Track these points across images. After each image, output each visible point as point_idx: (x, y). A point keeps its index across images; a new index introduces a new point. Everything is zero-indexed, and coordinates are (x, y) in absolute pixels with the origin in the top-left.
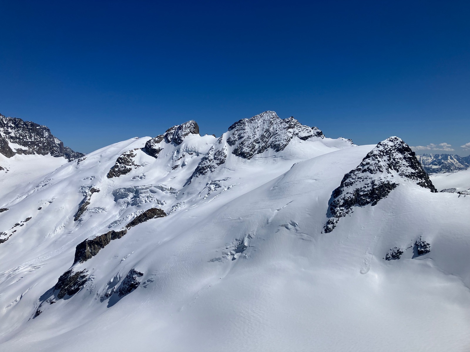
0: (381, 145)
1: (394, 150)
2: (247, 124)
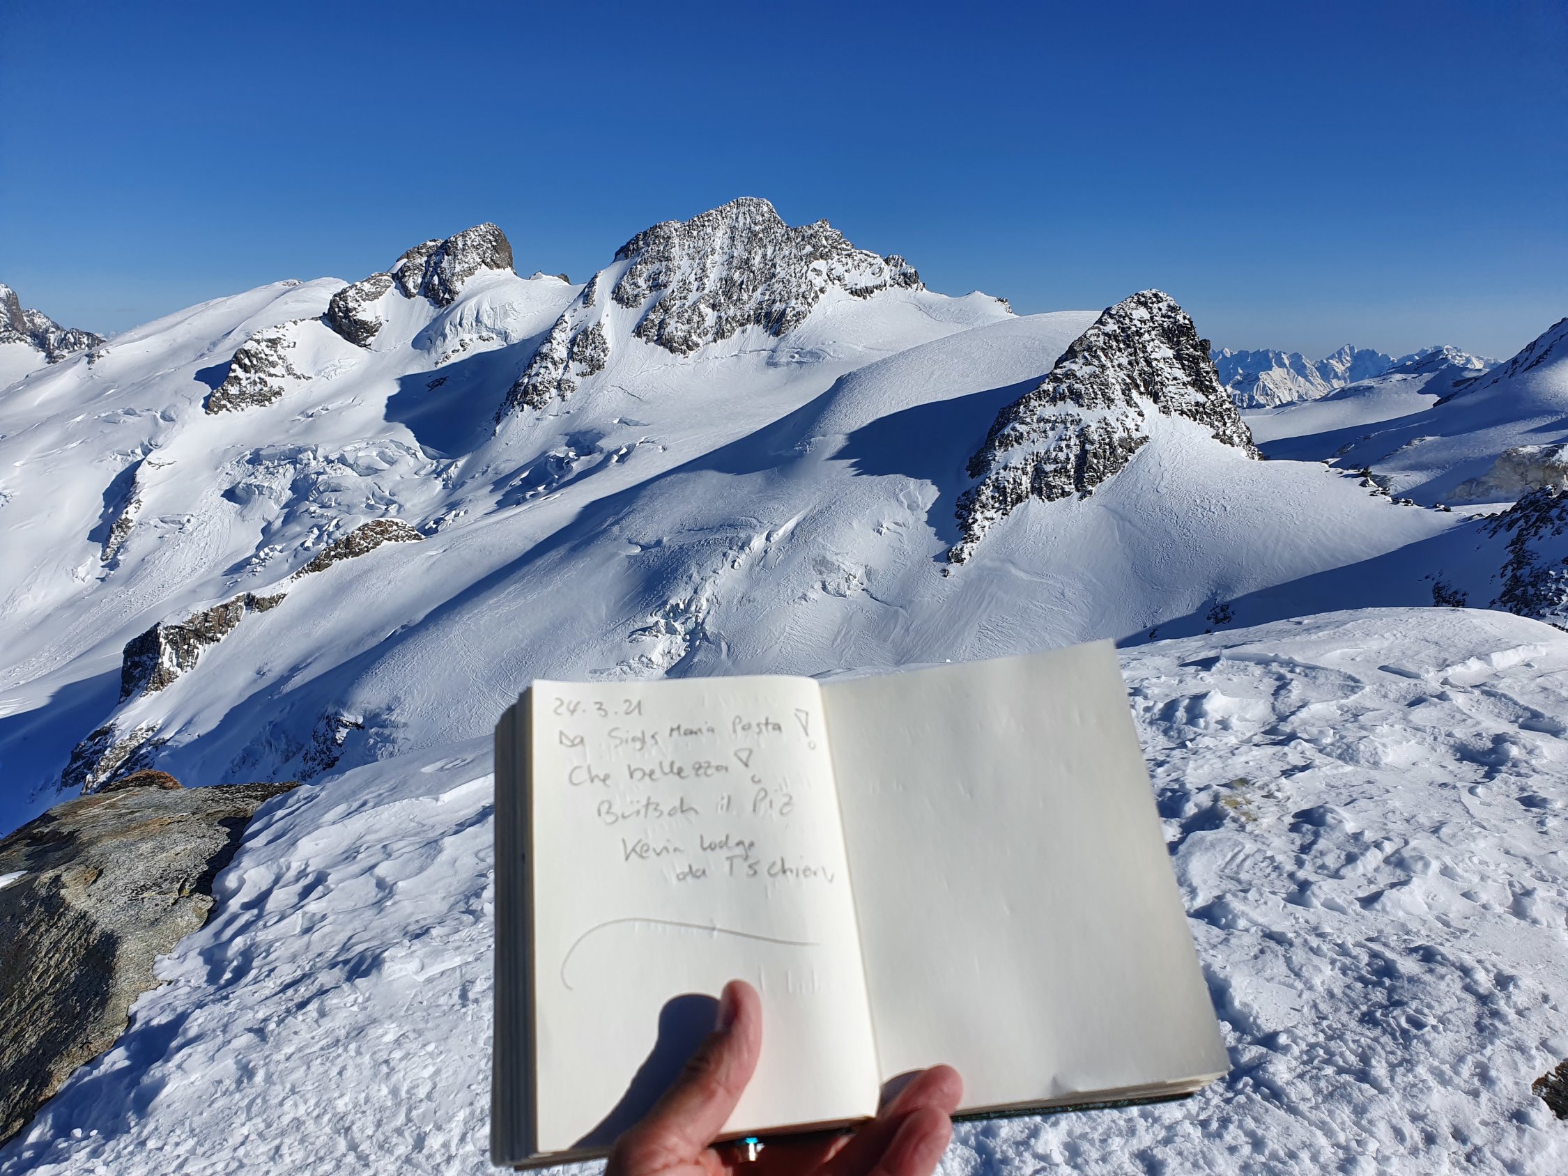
0: (1111, 316)
1: (1149, 332)
2: (676, 241)
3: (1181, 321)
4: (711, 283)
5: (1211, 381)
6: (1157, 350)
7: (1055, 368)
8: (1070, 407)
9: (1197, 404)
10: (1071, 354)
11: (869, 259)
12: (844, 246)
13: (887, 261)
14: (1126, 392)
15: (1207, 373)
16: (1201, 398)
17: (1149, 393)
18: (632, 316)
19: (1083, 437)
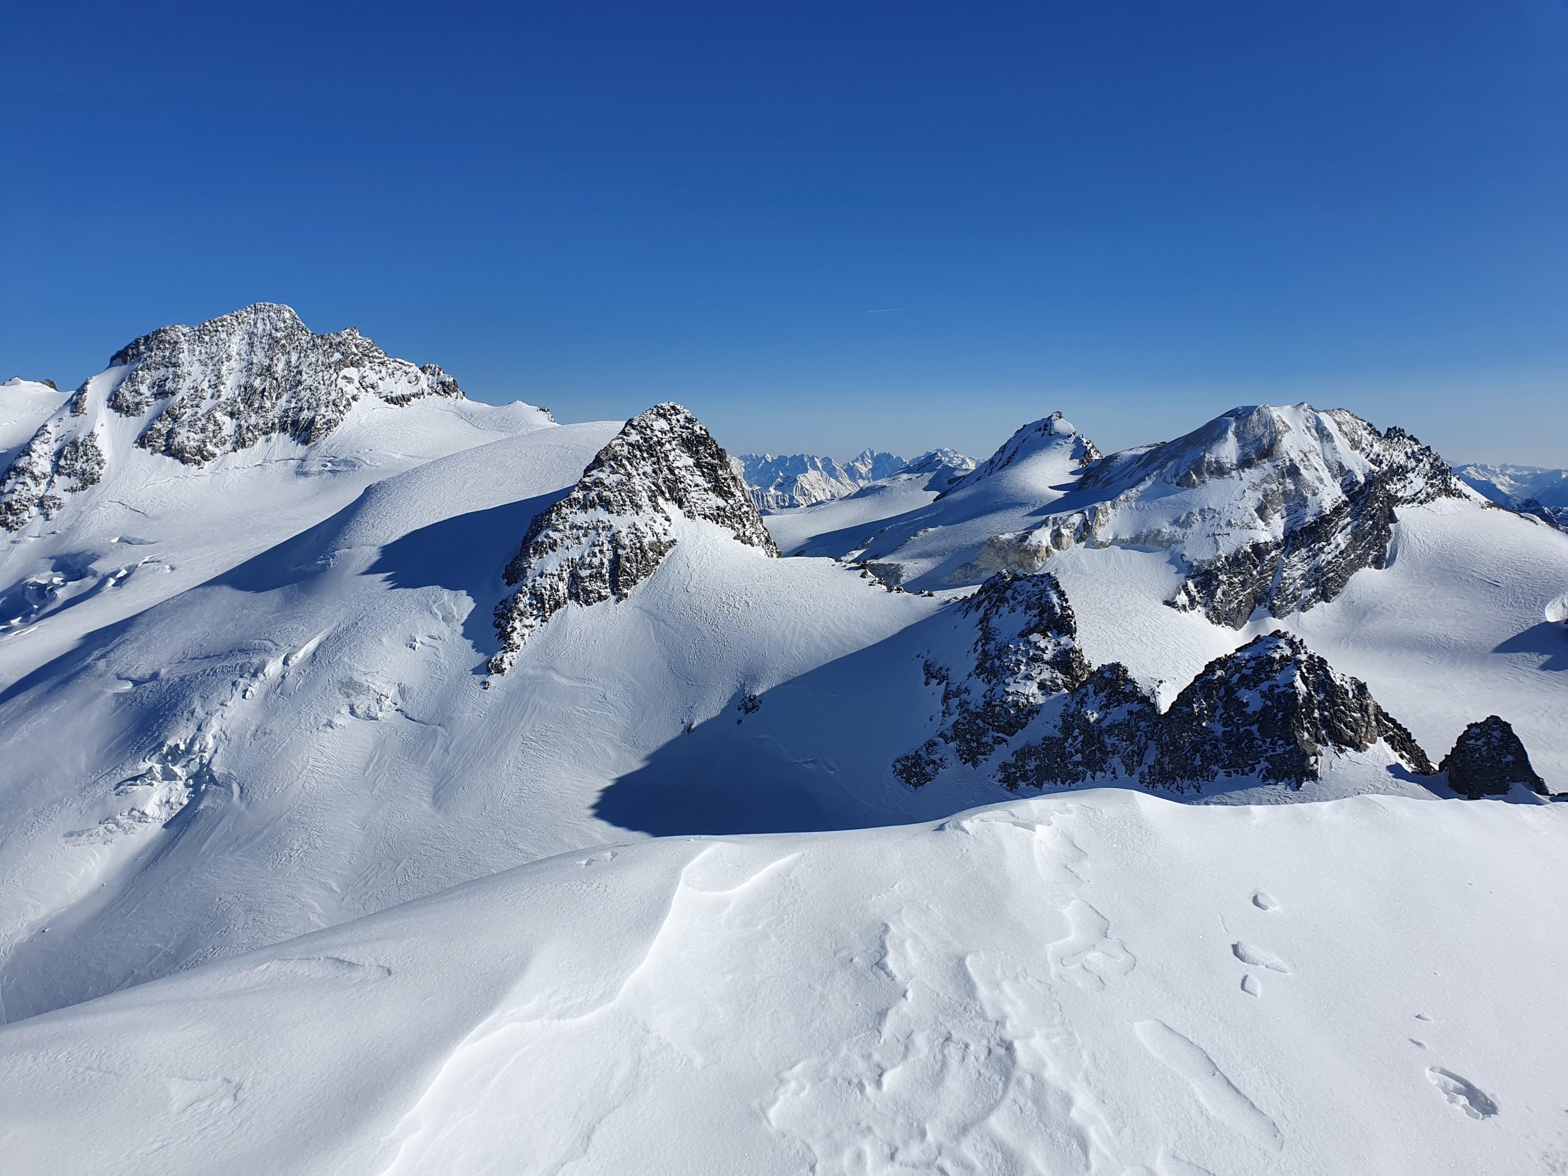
0: (633, 427)
1: (669, 442)
2: (185, 346)
3: (699, 432)
4: (229, 389)
5: (729, 487)
6: (678, 458)
7: (584, 477)
8: (600, 514)
9: (718, 508)
10: (598, 463)
11: (404, 368)
12: (376, 354)
13: (423, 370)
14: (652, 498)
15: (725, 479)
16: (721, 503)
17: (674, 499)
18: (134, 425)
19: (615, 542)
